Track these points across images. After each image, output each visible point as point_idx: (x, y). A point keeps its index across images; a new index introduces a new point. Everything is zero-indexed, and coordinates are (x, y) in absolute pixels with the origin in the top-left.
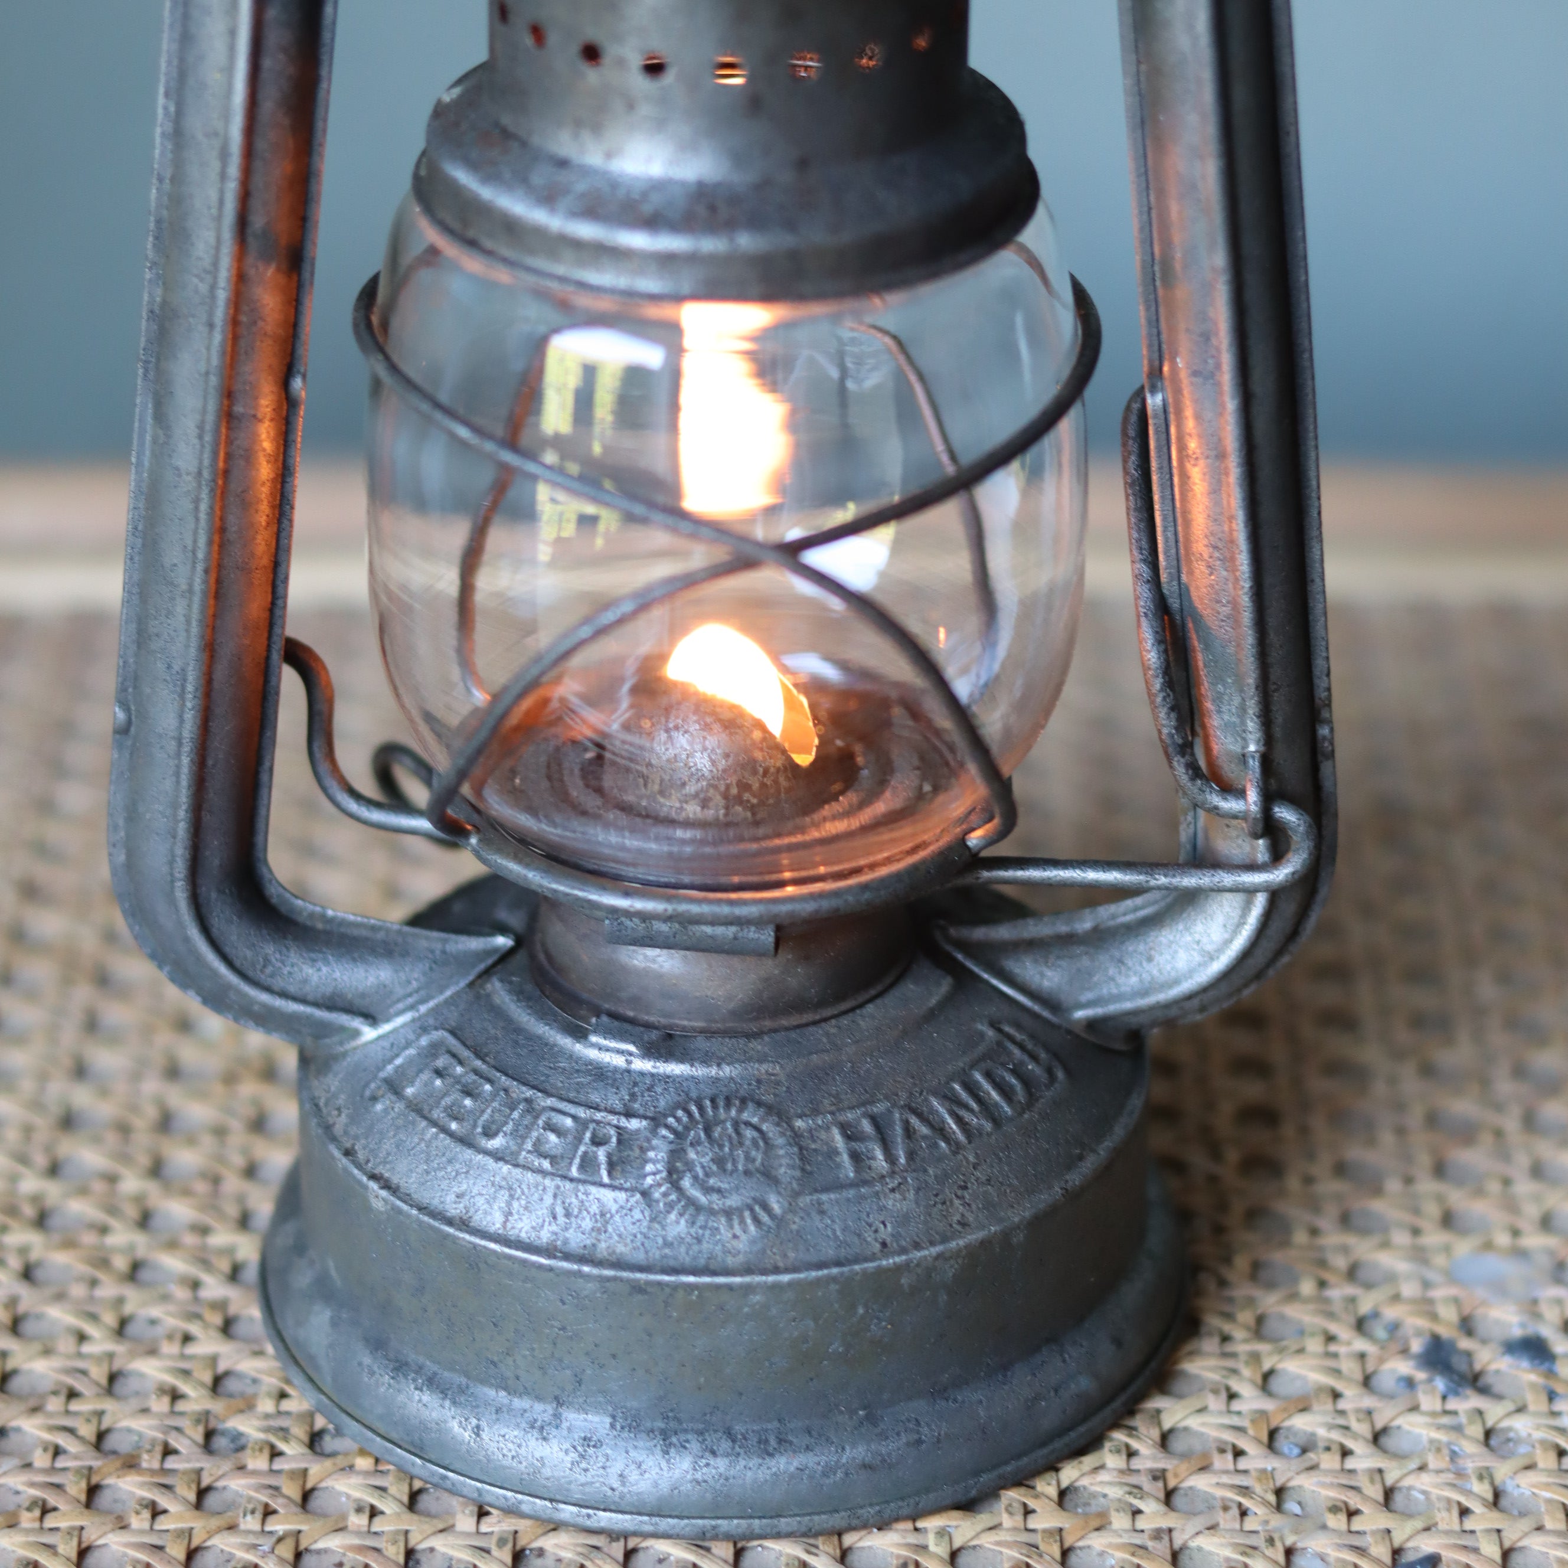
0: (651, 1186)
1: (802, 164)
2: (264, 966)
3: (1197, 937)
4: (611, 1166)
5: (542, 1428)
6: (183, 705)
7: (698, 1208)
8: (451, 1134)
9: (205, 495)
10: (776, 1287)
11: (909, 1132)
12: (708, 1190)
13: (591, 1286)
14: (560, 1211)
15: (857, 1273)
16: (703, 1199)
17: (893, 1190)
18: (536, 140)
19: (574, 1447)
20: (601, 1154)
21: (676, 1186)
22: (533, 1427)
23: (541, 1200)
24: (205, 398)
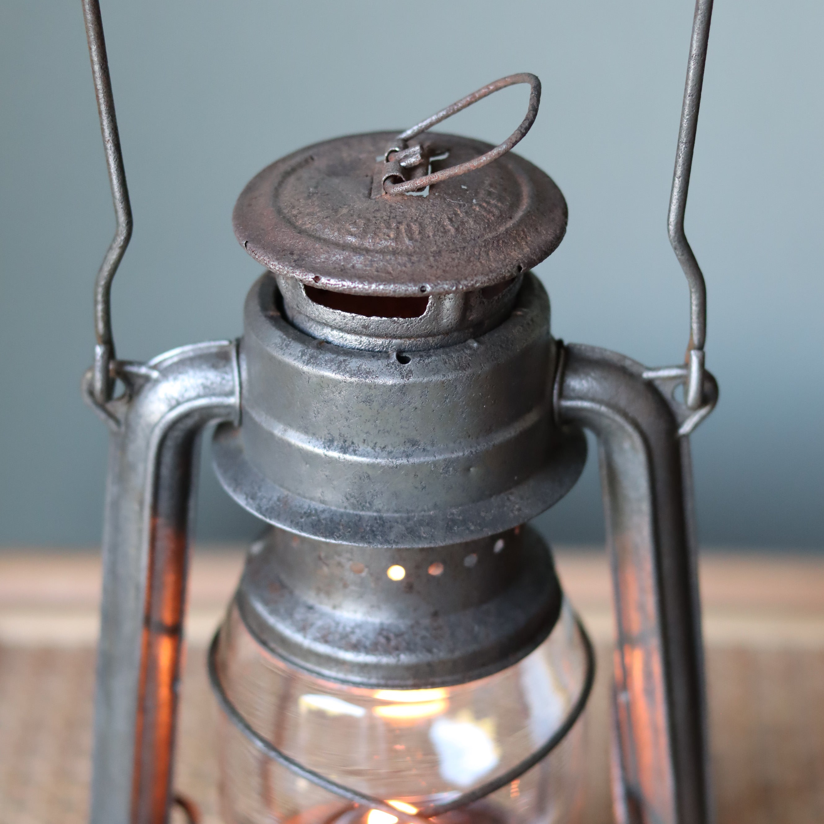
1: (435, 615)
18: (297, 592)
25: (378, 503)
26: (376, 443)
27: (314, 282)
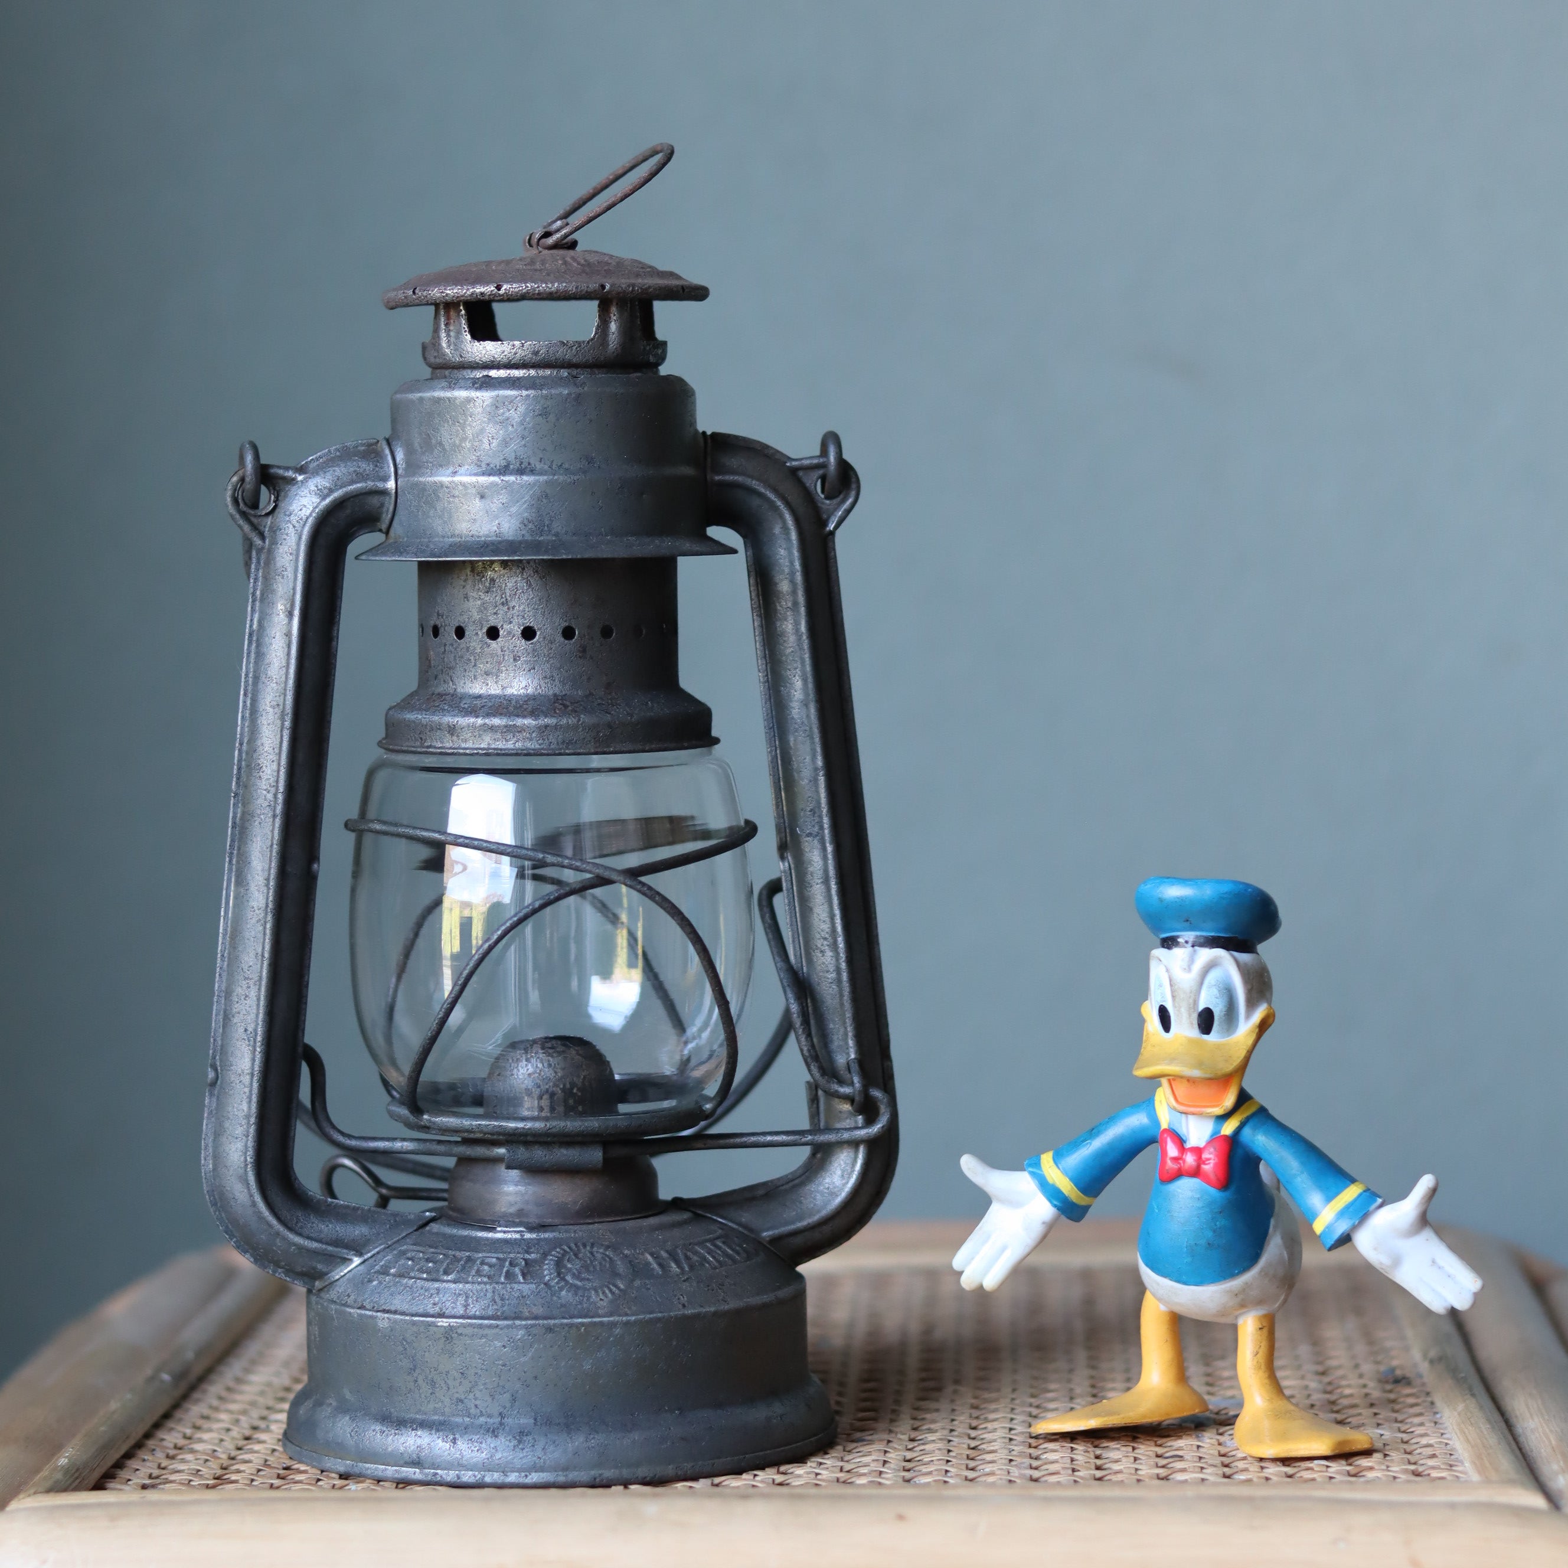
0: (549, 1280)
2: (297, 1222)
3: (827, 1186)
4: (524, 1275)
5: (493, 1431)
6: (255, 1050)
7: (577, 1288)
8: (425, 1279)
9: (269, 917)
10: (628, 1323)
11: (687, 1258)
12: (581, 1280)
13: (521, 1332)
14: (497, 1298)
15: (672, 1317)
16: (579, 1283)
17: (684, 1281)
19: (514, 1437)
20: (517, 1270)
21: (563, 1279)
22: (488, 1431)
23: (486, 1295)
24: (271, 861)
25: (557, 527)
26: (552, 462)
27: (496, 290)
